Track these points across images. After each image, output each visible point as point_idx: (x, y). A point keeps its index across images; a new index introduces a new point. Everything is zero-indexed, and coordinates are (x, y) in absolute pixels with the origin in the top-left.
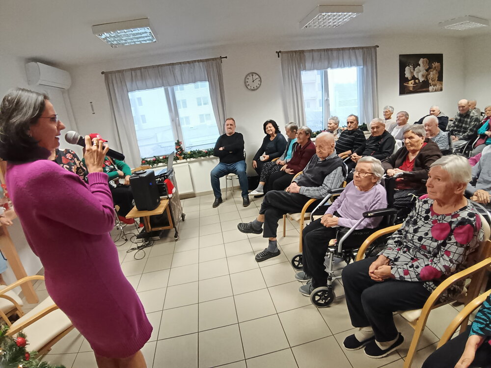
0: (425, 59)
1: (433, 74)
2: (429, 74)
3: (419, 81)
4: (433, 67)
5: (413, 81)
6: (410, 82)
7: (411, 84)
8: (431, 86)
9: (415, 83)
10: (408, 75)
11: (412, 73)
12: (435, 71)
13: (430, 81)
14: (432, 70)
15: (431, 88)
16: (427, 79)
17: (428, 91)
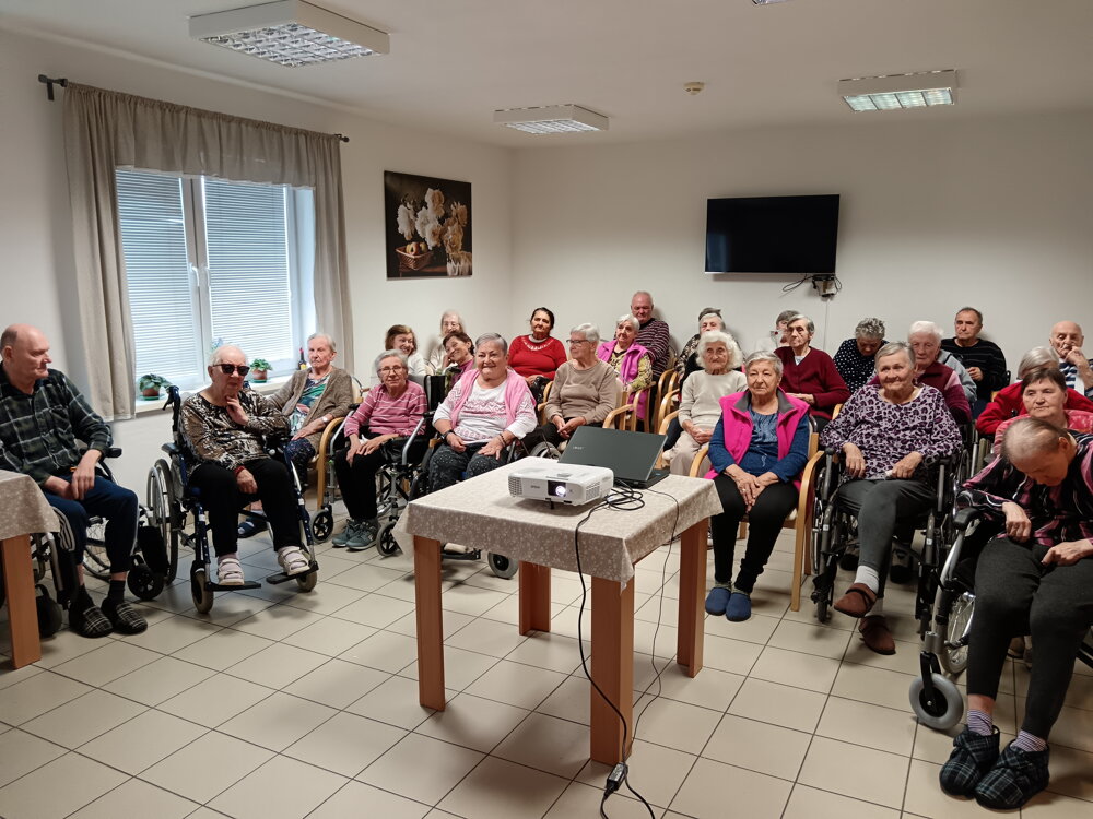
0: (437, 191)
1: (453, 233)
2: (444, 231)
3: (427, 246)
4: (454, 214)
5: (413, 245)
6: (409, 247)
7: (410, 251)
8: (450, 261)
9: (419, 251)
10: (403, 228)
11: (411, 223)
12: (456, 225)
13: (448, 249)
14: (451, 220)
15: (450, 267)
16: (442, 242)
17: (444, 274)
